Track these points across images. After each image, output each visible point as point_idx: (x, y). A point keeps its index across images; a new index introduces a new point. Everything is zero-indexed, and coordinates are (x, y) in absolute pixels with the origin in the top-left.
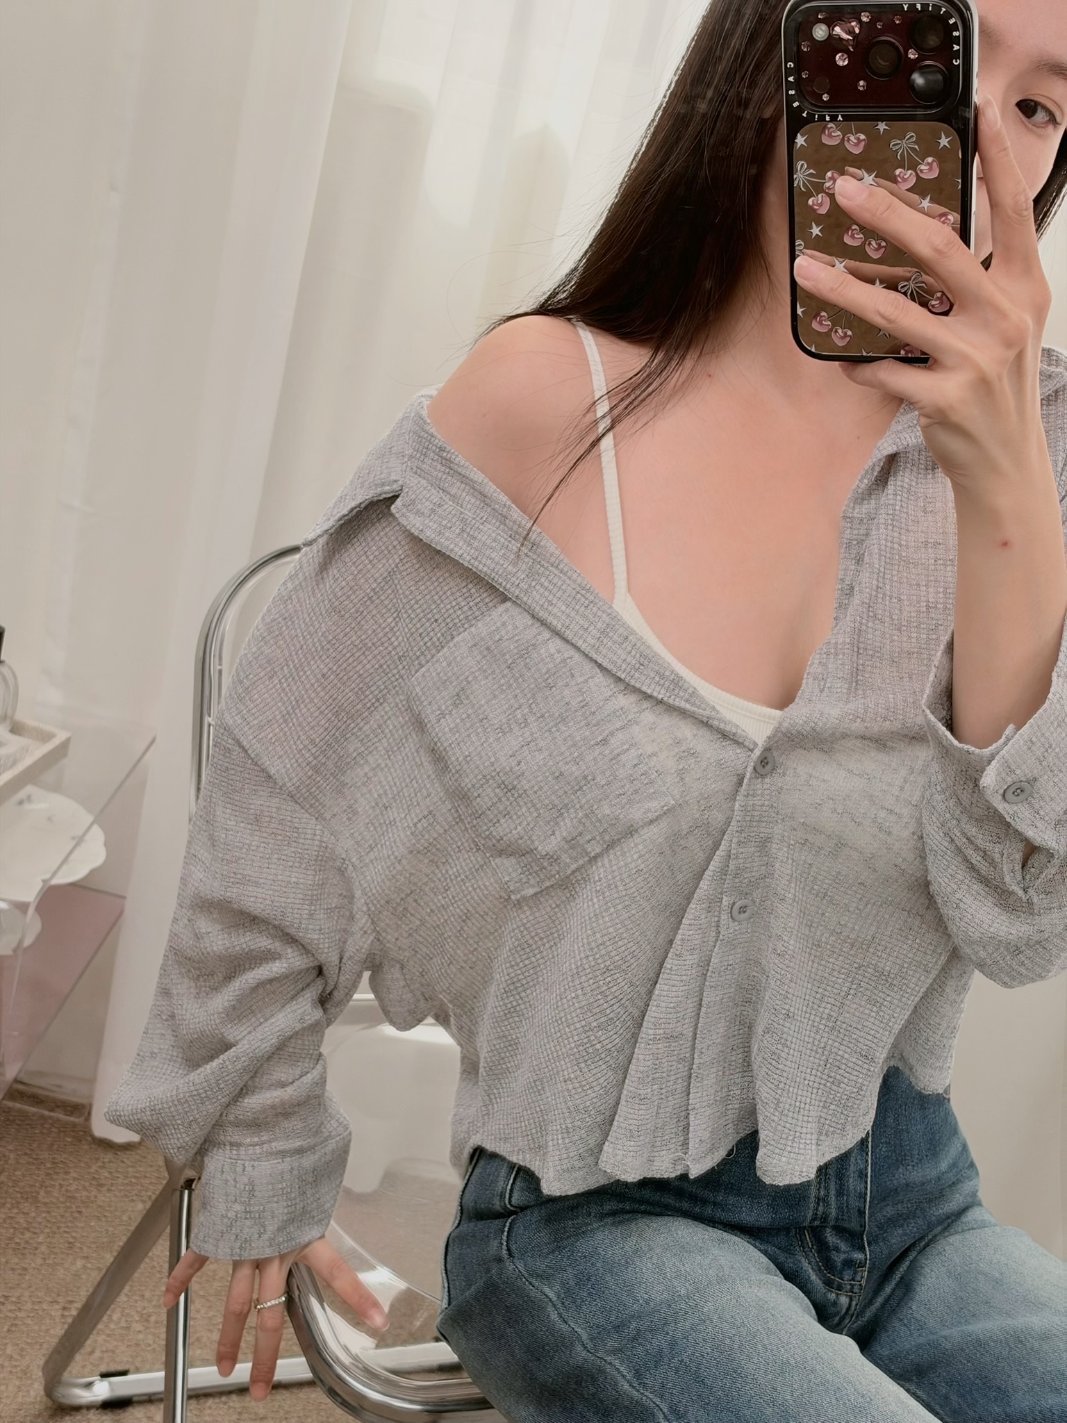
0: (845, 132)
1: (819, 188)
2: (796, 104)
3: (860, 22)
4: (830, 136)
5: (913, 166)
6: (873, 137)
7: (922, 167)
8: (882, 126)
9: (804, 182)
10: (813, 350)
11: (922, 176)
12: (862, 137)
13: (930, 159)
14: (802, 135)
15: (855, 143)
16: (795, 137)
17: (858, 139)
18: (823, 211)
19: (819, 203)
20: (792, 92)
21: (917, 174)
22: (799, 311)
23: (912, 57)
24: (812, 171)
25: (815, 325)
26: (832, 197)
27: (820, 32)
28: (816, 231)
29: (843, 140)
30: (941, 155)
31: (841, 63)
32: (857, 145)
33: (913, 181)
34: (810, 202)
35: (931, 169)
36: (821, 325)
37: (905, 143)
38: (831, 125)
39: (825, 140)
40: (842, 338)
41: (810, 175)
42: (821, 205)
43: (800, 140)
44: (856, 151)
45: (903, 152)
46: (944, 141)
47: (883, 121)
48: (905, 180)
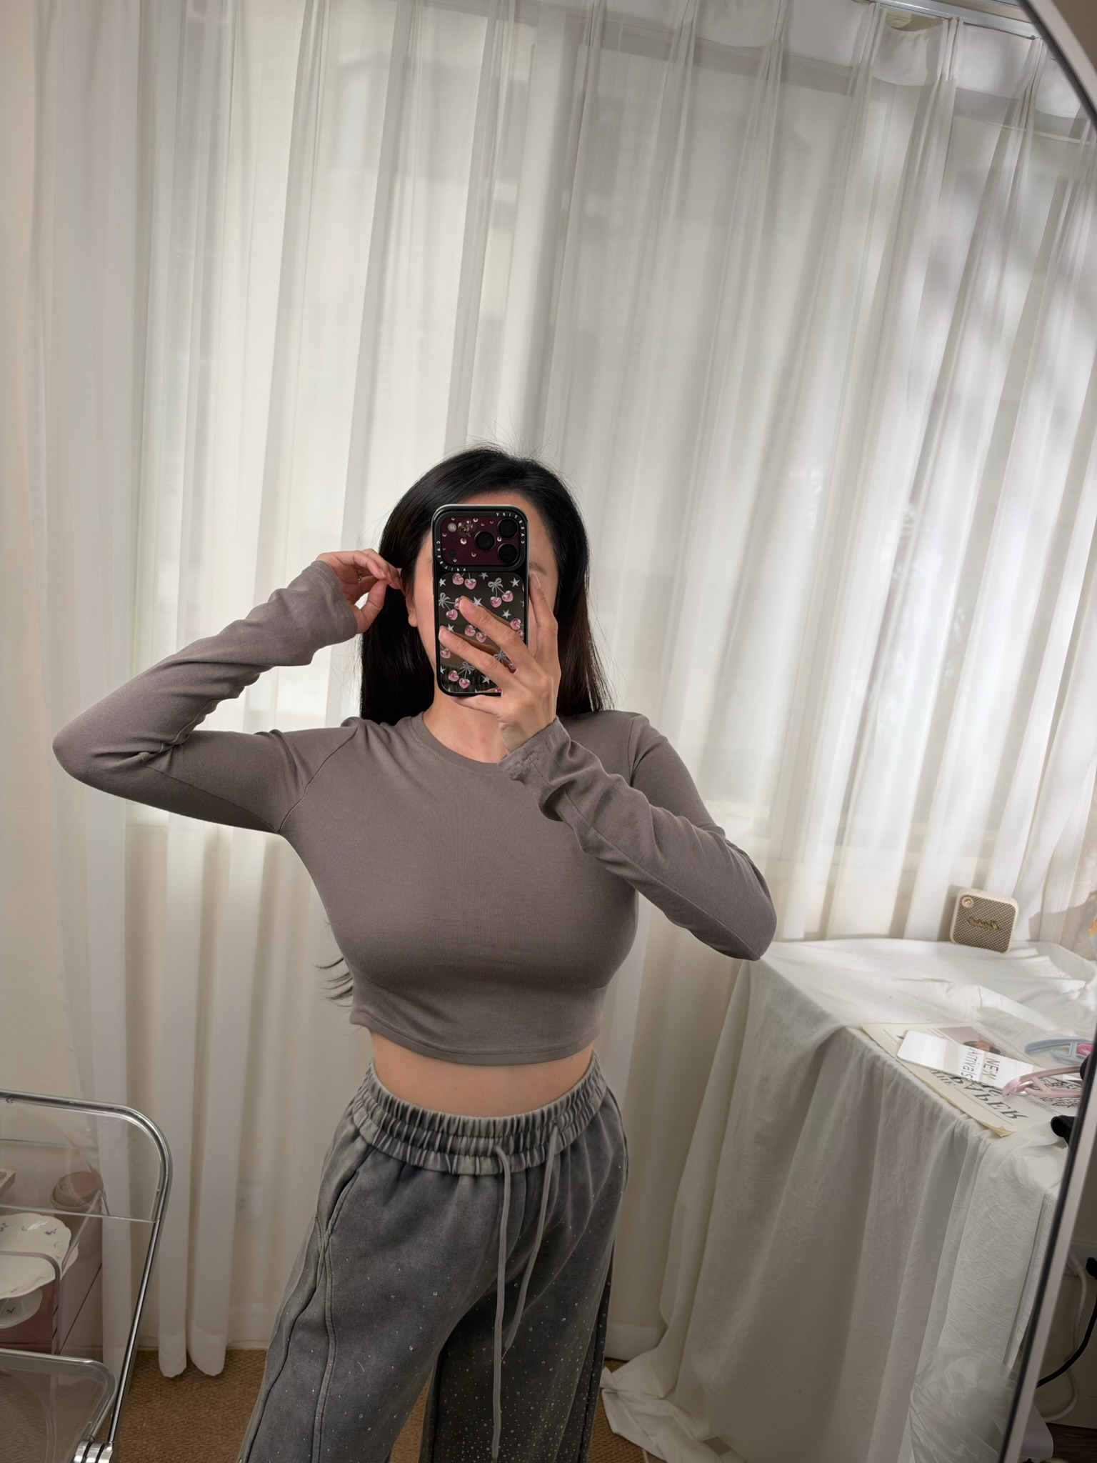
0: (465, 577)
1: (452, 607)
2: (441, 563)
3: (472, 522)
4: (458, 580)
5: (500, 595)
6: (479, 580)
7: (505, 596)
8: (484, 575)
9: (444, 605)
10: (449, 690)
11: (505, 600)
12: (474, 580)
13: (508, 592)
14: (443, 579)
15: (471, 584)
16: (439, 580)
17: (472, 582)
18: (454, 618)
19: (452, 614)
20: (439, 556)
21: (503, 601)
22: (442, 671)
23: (499, 540)
24: (448, 598)
25: (450, 678)
26: (458, 611)
27: (452, 527)
28: (450, 628)
29: (464, 583)
30: (514, 590)
31: (463, 542)
32: (471, 585)
33: (500, 603)
34: (447, 614)
35: (509, 597)
36: (454, 677)
37: (495, 584)
38: (458, 574)
39: (455, 582)
40: (465, 684)
41: (447, 600)
42: (453, 615)
43: (442, 582)
44: (471, 588)
45: (495, 589)
46: (515, 583)
47: (484, 572)
48: (496, 603)
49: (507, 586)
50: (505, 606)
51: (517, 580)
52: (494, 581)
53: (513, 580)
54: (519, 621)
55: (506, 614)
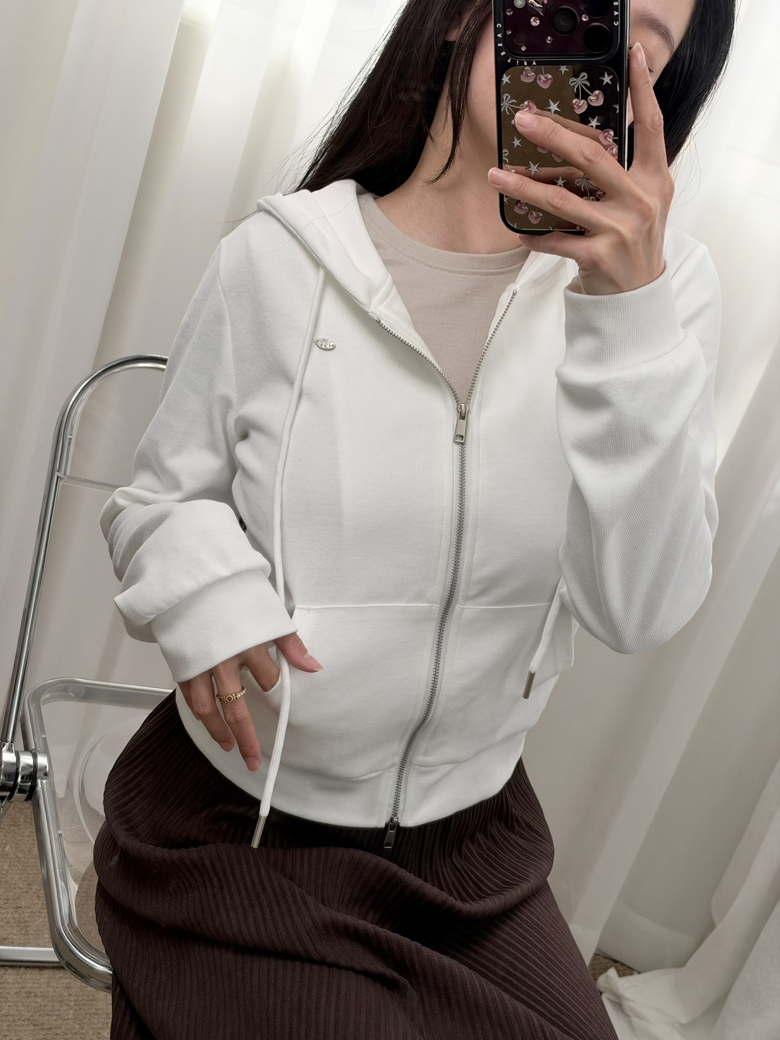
0: (538, 73)
2: (503, 53)
4: (527, 76)
5: (585, 96)
6: (557, 75)
7: (592, 98)
8: (563, 69)
9: (508, 108)
11: (592, 104)
12: (550, 76)
13: (597, 92)
14: (507, 75)
16: (503, 77)
17: (547, 78)
20: (500, 45)
21: (589, 105)
23: (584, 20)
24: (514, 101)
25: (516, 209)
27: (519, 2)
28: (517, 143)
29: (536, 79)
30: (605, 89)
31: (535, 22)
32: (546, 82)
33: (585, 107)
35: (597, 99)
36: (520, 209)
37: (579, 82)
38: (527, 68)
39: (523, 79)
40: (536, 218)
41: (512, 103)
43: (505, 79)
44: (545, 86)
45: (578, 87)
46: (607, 79)
47: (563, 65)
48: (579, 107)
49: (595, 84)
50: (591, 112)
51: (609, 75)
52: (576, 76)
53: (603, 75)
54: (612, 133)
55: (594, 123)
